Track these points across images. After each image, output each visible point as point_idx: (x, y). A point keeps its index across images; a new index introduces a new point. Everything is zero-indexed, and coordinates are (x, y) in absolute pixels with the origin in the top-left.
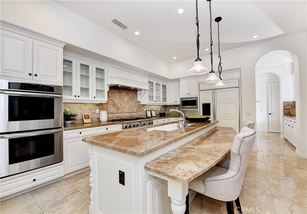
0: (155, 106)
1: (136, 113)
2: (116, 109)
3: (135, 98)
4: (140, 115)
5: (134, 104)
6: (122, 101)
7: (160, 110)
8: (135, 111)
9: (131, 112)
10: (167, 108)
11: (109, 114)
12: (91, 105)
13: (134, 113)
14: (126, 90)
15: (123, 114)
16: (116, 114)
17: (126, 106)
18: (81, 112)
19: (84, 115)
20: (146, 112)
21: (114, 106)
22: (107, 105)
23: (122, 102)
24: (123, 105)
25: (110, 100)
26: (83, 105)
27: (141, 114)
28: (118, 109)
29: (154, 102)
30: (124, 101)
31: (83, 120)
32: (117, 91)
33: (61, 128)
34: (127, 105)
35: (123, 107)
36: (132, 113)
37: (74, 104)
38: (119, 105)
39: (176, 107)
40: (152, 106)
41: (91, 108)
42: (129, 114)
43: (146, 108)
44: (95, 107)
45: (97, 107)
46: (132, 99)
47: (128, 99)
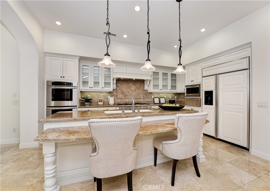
1: (143, 100)
2: (124, 96)
3: (142, 87)
4: (147, 102)
5: (140, 92)
7: (172, 97)
8: (142, 98)
9: (137, 98)
10: (181, 96)
11: (118, 100)
12: (105, 93)
13: (140, 99)
15: (130, 100)
16: (123, 100)
18: (98, 97)
19: (99, 100)
20: (154, 99)
21: (122, 93)
22: (116, 93)
23: (130, 91)
24: (130, 93)
25: (119, 89)
26: (99, 93)
27: (148, 100)
28: (125, 96)
29: (159, 90)
30: (132, 90)
31: (98, 102)
32: (125, 82)
33: (77, 106)
34: (134, 93)
35: (130, 94)
36: (139, 100)
37: (93, 93)
38: (126, 93)
40: (161, 94)
41: (105, 95)
42: (135, 100)
43: (154, 95)
44: (108, 94)
45: (109, 94)
46: (139, 88)
47: (135, 88)
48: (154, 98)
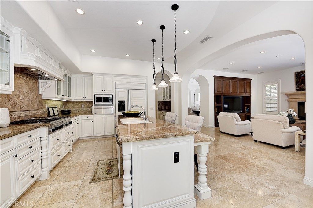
0: (56, 102)
1: (37, 111)
2: (12, 106)
3: (36, 89)
4: (41, 114)
5: (34, 98)
6: (20, 92)
7: (61, 106)
8: (36, 109)
9: (31, 109)
13: (34, 111)
14: (25, 76)
15: (21, 112)
17: (25, 101)
23: (20, 94)
24: (21, 98)
27: (42, 112)
29: (62, 97)
30: (23, 93)
34: (26, 99)
35: (21, 101)
36: (32, 112)
39: (81, 103)
40: (54, 101)
42: (28, 112)
43: (47, 103)
46: (32, 90)
47: (28, 89)
48: (48, 108)
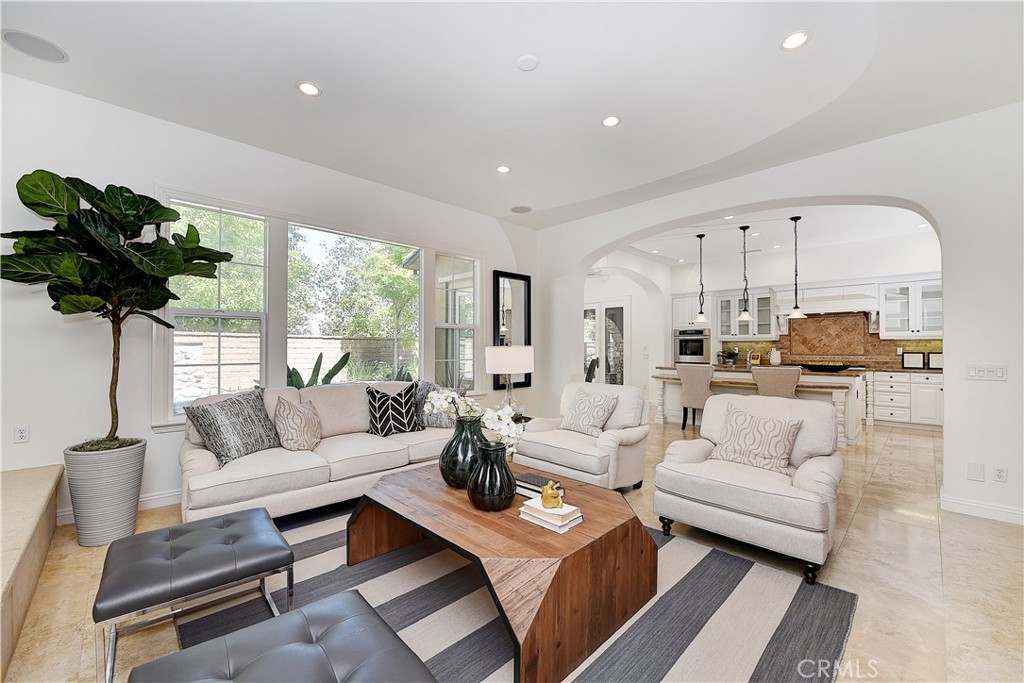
1: (864, 358)
2: (809, 349)
5: (857, 339)
8: (862, 353)
11: (795, 357)
13: (856, 357)
20: (902, 355)
21: (804, 343)
22: (789, 343)
24: (826, 341)
27: (883, 359)
29: (908, 333)
34: (837, 342)
35: (824, 345)
38: (815, 342)
41: (764, 346)
44: (768, 346)
46: (850, 330)
47: (839, 330)
